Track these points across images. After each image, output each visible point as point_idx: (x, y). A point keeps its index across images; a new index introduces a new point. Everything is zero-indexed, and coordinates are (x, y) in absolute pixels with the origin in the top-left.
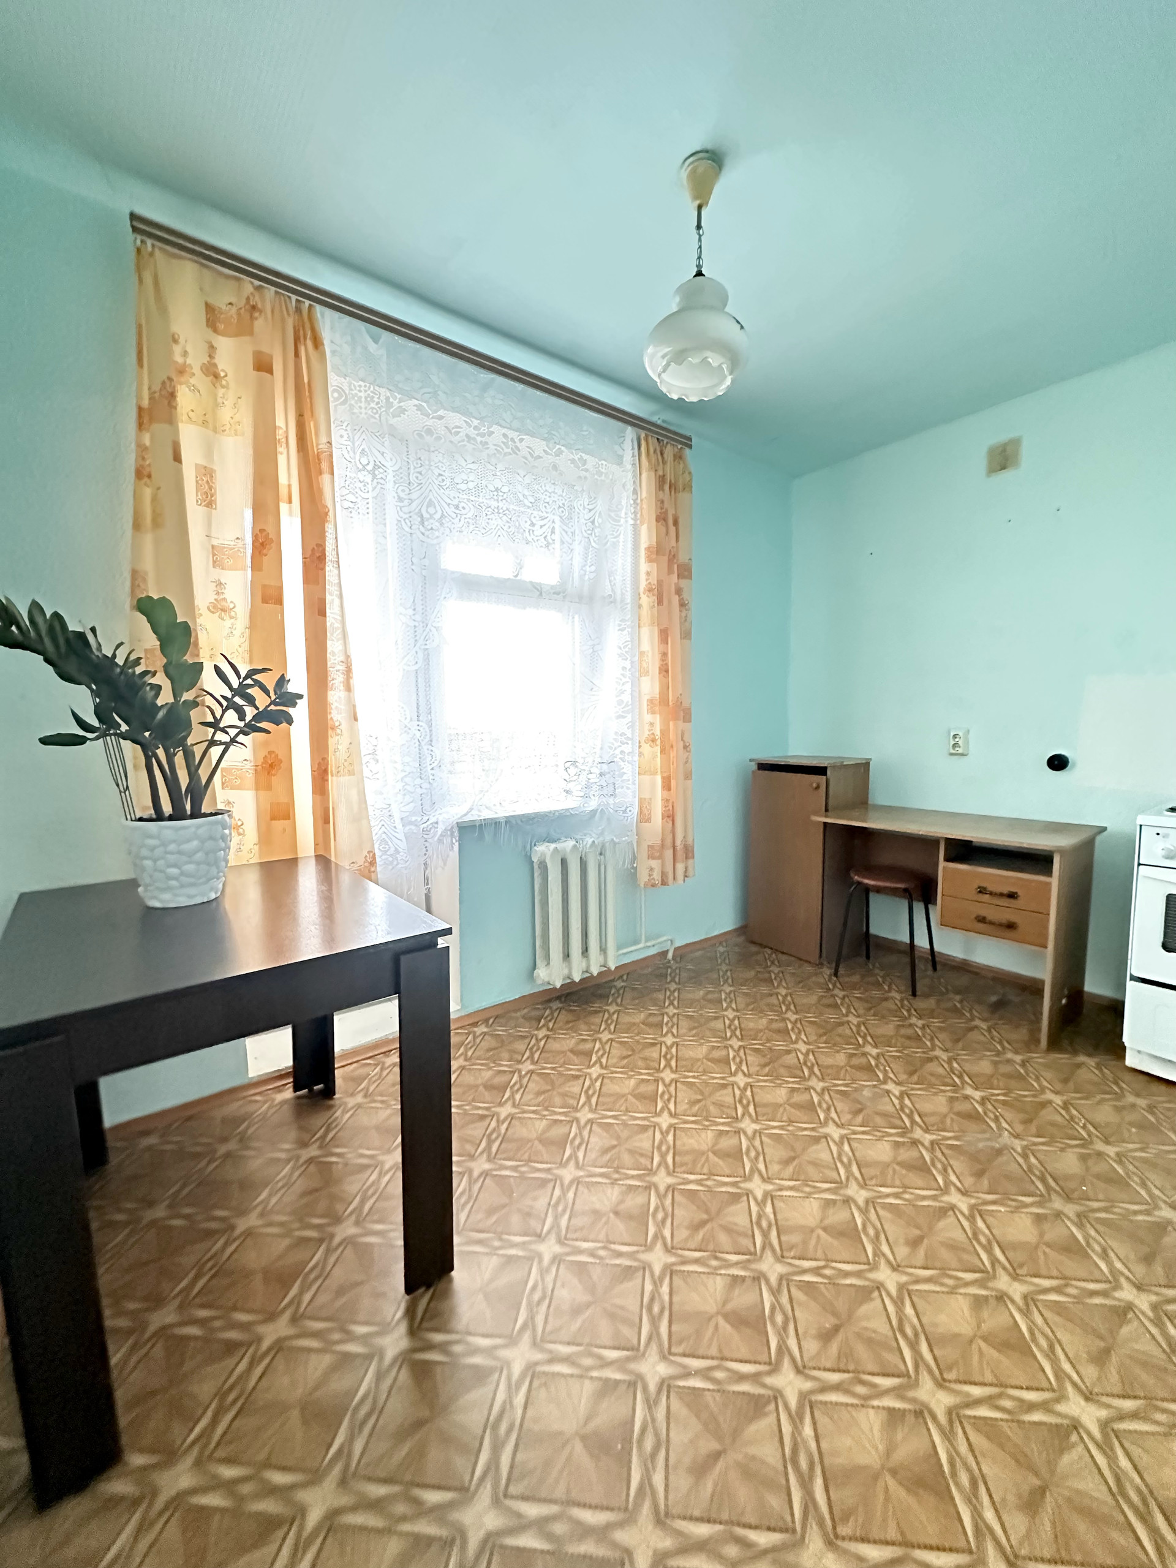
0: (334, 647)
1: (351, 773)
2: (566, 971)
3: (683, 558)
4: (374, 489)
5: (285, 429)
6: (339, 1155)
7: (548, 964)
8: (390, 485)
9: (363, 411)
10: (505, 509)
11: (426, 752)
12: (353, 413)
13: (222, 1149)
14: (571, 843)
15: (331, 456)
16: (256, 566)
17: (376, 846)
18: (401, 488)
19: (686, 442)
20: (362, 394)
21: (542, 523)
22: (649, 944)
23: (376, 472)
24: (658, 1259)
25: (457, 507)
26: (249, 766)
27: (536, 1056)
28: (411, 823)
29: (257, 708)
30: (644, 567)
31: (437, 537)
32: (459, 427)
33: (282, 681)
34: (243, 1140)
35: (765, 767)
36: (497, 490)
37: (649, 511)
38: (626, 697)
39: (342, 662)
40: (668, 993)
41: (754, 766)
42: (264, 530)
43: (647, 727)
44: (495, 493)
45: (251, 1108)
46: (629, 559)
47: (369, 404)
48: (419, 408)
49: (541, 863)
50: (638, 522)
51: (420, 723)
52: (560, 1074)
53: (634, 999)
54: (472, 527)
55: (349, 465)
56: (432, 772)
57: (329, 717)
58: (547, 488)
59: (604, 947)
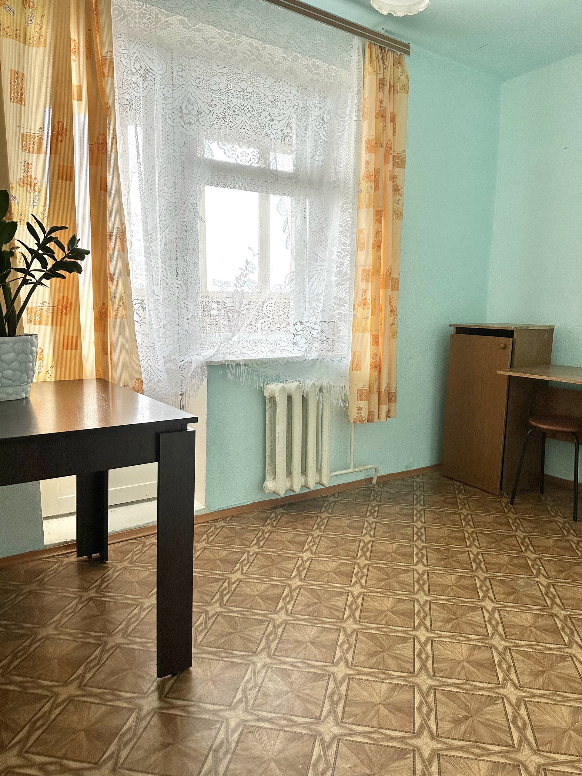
0: (112, 217)
1: (125, 316)
2: (288, 484)
3: (398, 150)
4: (145, 89)
5: (77, 41)
6: (110, 597)
7: (275, 478)
8: (157, 86)
9: (137, 25)
10: (249, 106)
11: (183, 305)
12: (130, 27)
13: (27, 589)
14: (295, 384)
15: (112, 62)
16: (54, 150)
17: (143, 376)
18: (166, 88)
19: (405, 49)
20: (137, 12)
21: (279, 118)
22: (356, 470)
23: (147, 76)
24: (341, 671)
25: (210, 105)
26: (47, 307)
27: (262, 543)
28: (170, 361)
29: (55, 260)
30: (364, 157)
31: (194, 129)
32: (214, 38)
33: (74, 240)
34: (41, 583)
35: (461, 330)
36: (243, 90)
37: (371, 109)
38: (346, 268)
39: (118, 228)
40: (370, 508)
41: (452, 330)
42: (61, 122)
43: (361, 293)
44: (242, 93)
45: (47, 566)
46: (352, 150)
47: (142, 20)
48: (182, 22)
49: (271, 398)
50: (361, 119)
51: (179, 282)
52: (279, 555)
53: (341, 510)
54: (222, 122)
55: (126, 70)
56: (188, 321)
57: (108, 272)
58: (285, 89)
59: (319, 468)
